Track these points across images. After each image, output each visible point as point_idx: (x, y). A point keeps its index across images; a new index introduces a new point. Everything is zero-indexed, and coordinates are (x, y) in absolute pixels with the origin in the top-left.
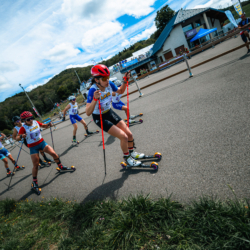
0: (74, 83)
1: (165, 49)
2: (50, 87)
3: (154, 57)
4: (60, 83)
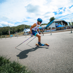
0: (24, 28)
1: (50, 27)
2: (17, 28)
3: (46, 28)
4: (20, 27)
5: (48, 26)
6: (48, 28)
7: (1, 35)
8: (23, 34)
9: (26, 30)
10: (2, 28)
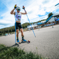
0: (27, 26)
3: (46, 23)
4: (24, 25)
5: (48, 21)
6: (48, 23)
7: (11, 32)
8: (27, 30)
9: (29, 26)
10: (12, 27)
